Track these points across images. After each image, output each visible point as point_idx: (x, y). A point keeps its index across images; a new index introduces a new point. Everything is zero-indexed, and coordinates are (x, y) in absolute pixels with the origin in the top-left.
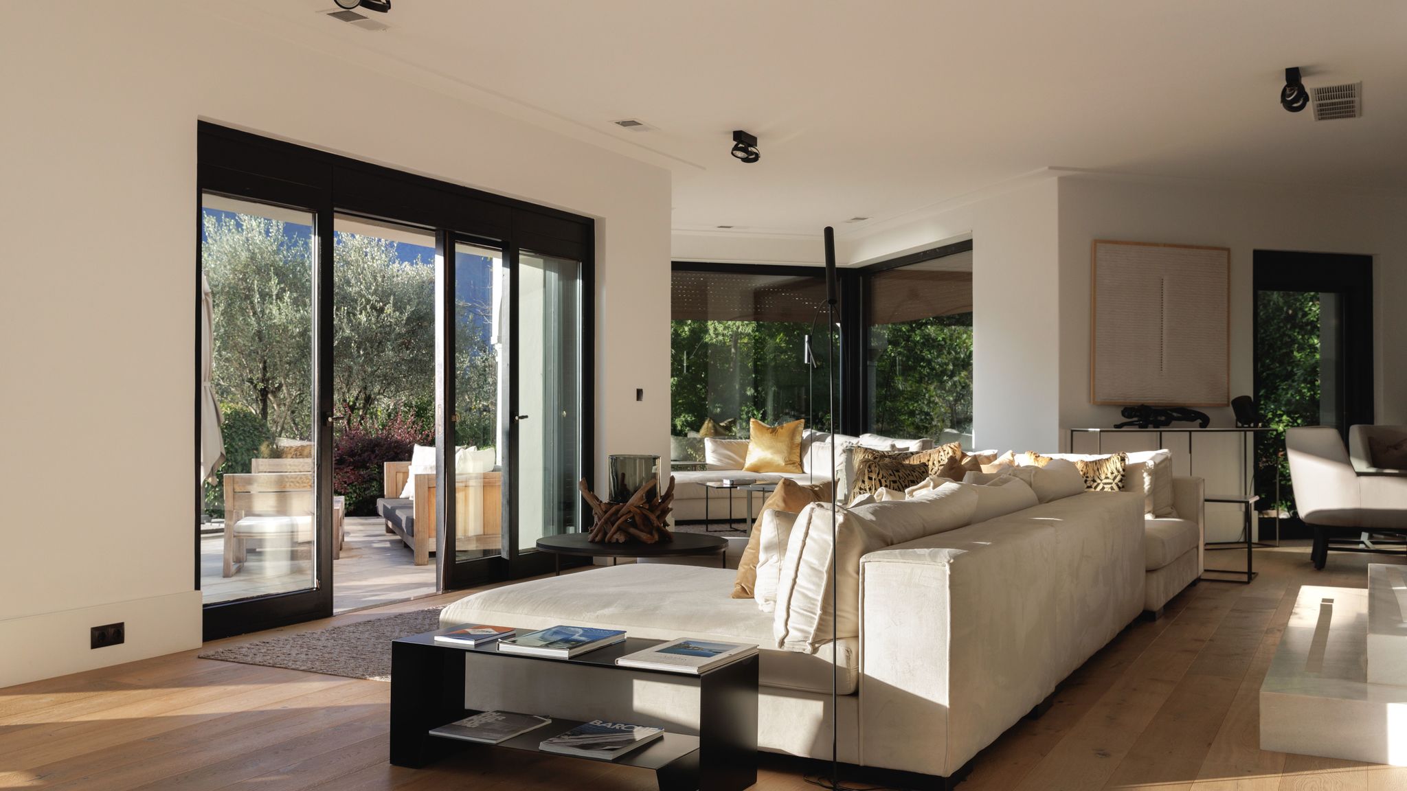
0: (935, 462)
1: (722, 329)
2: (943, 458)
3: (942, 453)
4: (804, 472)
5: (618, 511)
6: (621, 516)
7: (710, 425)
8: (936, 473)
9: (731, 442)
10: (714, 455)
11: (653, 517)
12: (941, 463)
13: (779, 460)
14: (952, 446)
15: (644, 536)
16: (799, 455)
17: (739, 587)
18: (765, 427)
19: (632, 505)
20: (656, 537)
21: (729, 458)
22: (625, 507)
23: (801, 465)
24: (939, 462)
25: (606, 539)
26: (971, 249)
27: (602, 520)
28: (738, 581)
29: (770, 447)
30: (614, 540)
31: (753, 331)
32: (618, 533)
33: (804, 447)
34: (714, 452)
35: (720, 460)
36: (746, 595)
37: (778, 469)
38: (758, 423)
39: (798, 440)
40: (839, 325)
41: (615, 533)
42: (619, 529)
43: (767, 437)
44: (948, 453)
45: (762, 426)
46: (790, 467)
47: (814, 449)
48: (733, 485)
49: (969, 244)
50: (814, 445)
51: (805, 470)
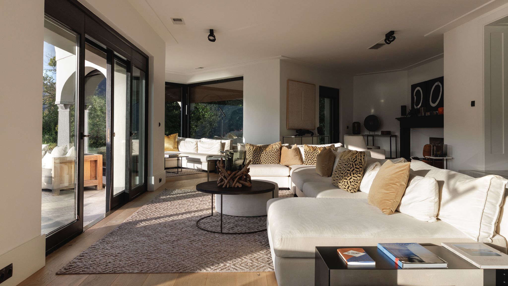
0: (275, 148)
3: (276, 145)
8: (275, 152)
13: (172, 147)
14: (279, 143)
23: (178, 148)
24: (276, 148)
25: (233, 186)
26: (243, 80)
29: (170, 143)
30: (236, 186)
33: (178, 143)
36: (393, 213)
37: (171, 150)
39: (177, 140)
41: (236, 183)
42: (237, 181)
44: (278, 145)
46: (175, 149)
47: (182, 143)
48: (170, 157)
49: (241, 78)
50: (182, 141)
51: (179, 150)
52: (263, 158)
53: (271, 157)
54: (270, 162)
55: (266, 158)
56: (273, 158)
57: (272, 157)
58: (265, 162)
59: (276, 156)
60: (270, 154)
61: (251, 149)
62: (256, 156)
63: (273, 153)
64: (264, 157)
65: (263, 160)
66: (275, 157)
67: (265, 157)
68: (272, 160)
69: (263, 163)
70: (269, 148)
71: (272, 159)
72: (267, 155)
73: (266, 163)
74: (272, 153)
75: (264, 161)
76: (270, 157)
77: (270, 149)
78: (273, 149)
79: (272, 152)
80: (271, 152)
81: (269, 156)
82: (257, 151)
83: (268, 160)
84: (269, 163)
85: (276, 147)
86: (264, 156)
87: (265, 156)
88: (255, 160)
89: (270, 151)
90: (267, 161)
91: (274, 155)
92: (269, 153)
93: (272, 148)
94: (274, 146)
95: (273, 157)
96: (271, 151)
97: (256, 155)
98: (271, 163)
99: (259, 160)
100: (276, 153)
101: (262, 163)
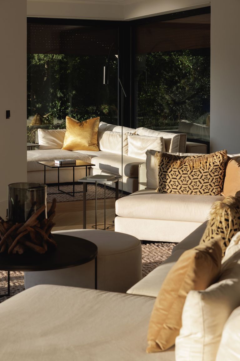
0: (211, 164)
1: (43, 56)
2: (216, 161)
3: (215, 157)
4: (100, 150)
5: (17, 229)
6: (20, 233)
7: (38, 118)
8: (212, 171)
9: (54, 131)
10: (44, 140)
11: (43, 233)
12: (215, 165)
13: (85, 142)
14: (222, 153)
15: (37, 248)
16: (97, 139)
17: (154, 344)
18: (75, 122)
19: (28, 226)
20: (46, 248)
21: (54, 141)
22: (23, 227)
23: (98, 145)
24: (214, 163)
25: (9, 252)
26: (210, 12)
27: (5, 236)
28: (153, 338)
29: (79, 135)
30: (15, 252)
31: (62, 58)
32: (18, 247)
33: (99, 134)
34: (43, 138)
35: (48, 143)
36: (160, 350)
37: (84, 148)
38: (71, 119)
39: (96, 130)
40: (117, 56)
41: (15, 246)
42: (18, 242)
43: (77, 129)
44: (219, 158)
45: (74, 121)
46: (92, 147)
47: (106, 135)
48: (63, 166)
49: (206, 10)
50: (106, 132)
51: (101, 149)
52: (186, 183)
53: (202, 182)
54: (200, 191)
55: (191, 183)
56: (207, 184)
57: (204, 181)
58: (190, 191)
59: (213, 179)
60: (201, 175)
61: (164, 164)
62: (173, 178)
63: (208, 174)
64: (188, 181)
65: (185, 186)
66: (210, 181)
67: (190, 181)
68: (203, 188)
69: (186, 193)
70: (200, 163)
71: (204, 184)
72: (193, 177)
73: (192, 192)
74: (204, 173)
75: (188, 189)
76: (199, 181)
77: (201, 165)
78: (208, 164)
79: (204, 170)
80: (202, 172)
81: (198, 179)
82: (174, 168)
83: (196, 187)
84: (198, 193)
85: (214, 160)
86: (187, 179)
87: (190, 179)
88: (171, 186)
89: (201, 170)
90: (194, 188)
91: (209, 176)
92: (198, 173)
93: (206, 162)
94: (211, 160)
95: (206, 181)
96: (202, 168)
97: (172, 176)
98: (201, 193)
99: (177, 187)
100: (213, 173)
101: (184, 192)
